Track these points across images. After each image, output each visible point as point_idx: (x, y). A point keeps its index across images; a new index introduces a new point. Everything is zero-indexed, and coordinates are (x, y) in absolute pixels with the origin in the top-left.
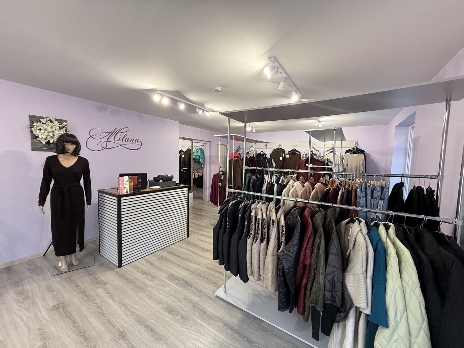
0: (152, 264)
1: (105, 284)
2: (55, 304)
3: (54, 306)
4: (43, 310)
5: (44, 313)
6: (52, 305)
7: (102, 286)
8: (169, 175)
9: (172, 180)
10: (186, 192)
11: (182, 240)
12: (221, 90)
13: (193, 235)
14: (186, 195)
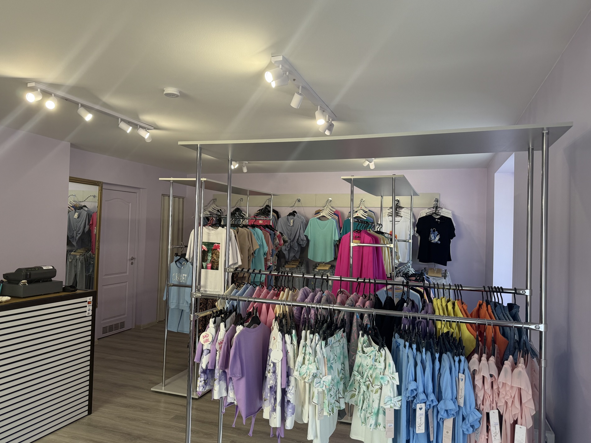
8: (44, 268)
9: (53, 279)
10: (89, 307)
11: (76, 422)
12: (179, 94)
13: (101, 409)
14: (88, 312)
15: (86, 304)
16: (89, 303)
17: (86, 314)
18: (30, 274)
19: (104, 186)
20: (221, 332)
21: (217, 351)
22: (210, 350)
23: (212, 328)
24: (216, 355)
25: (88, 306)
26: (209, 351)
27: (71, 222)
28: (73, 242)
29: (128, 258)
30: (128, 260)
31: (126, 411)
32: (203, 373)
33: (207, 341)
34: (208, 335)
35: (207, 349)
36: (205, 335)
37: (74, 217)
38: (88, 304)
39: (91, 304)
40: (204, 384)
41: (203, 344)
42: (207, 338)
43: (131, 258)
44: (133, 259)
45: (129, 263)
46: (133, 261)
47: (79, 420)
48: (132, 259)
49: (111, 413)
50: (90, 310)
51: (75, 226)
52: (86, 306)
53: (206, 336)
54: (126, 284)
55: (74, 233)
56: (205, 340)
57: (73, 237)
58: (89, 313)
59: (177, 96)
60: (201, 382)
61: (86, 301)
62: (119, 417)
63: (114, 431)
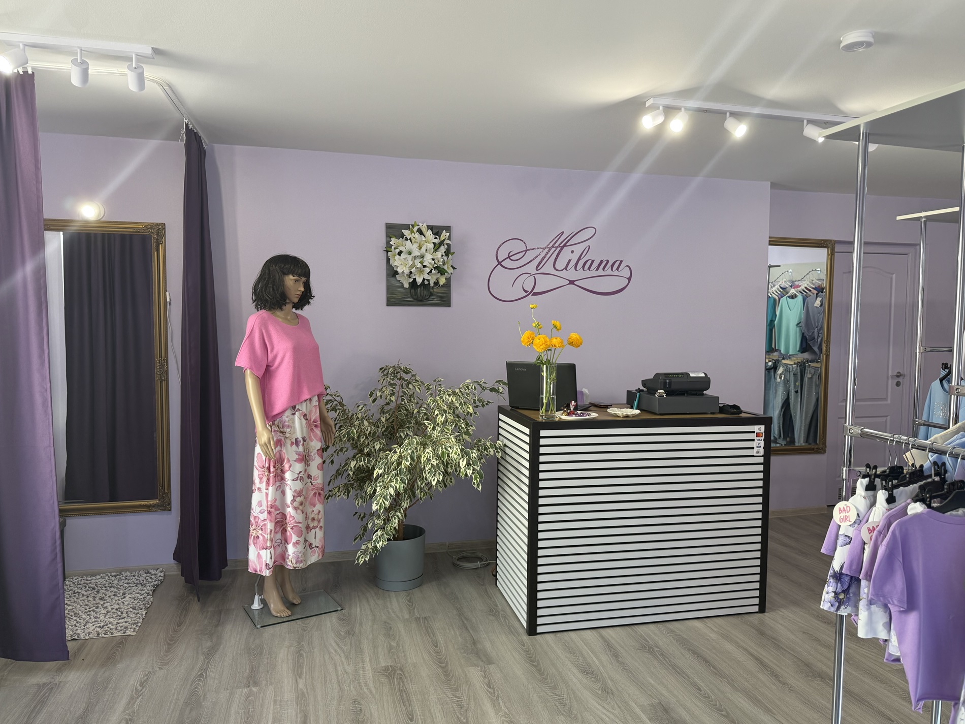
0: (616, 655)
1: (490, 661)
2: (389, 664)
3: (386, 669)
4: (368, 667)
5: (369, 673)
6: (384, 665)
7: (481, 663)
8: (692, 375)
9: (705, 392)
10: (758, 441)
11: (738, 616)
12: (871, 40)
13: (783, 610)
14: (756, 449)
15: (753, 436)
16: (758, 435)
17: (754, 452)
18: (670, 383)
19: (838, 248)
20: (877, 510)
21: (865, 543)
22: (852, 538)
23: (859, 496)
24: (864, 552)
25: (756, 440)
26: (849, 540)
27: (809, 315)
28: (814, 346)
29: (890, 374)
30: (890, 378)
31: (821, 628)
32: (833, 579)
33: (846, 519)
34: (848, 508)
35: (846, 536)
36: (844, 507)
37: (815, 305)
38: (756, 437)
39: (763, 438)
40: (833, 599)
41: (840, 524)
42: (847, 514)
43: (895, 374)
44: (901, 375)
45: (891, 383)
46: (900, 379)
47: (743, 615)
48: (898, 376)
49: (795, 623)
50: (760, 447)
51: (816, 320)
52: (753, 440)
53: (844, 510)
54: (886, 420)
55: (814, 332)
56: (842, 517)
57: (814, 338)
58: (758, 452)
59: (869, 44)
60: (827, 593)
61: (754, 432)
62: (804, 633)
63: (785, 650)
